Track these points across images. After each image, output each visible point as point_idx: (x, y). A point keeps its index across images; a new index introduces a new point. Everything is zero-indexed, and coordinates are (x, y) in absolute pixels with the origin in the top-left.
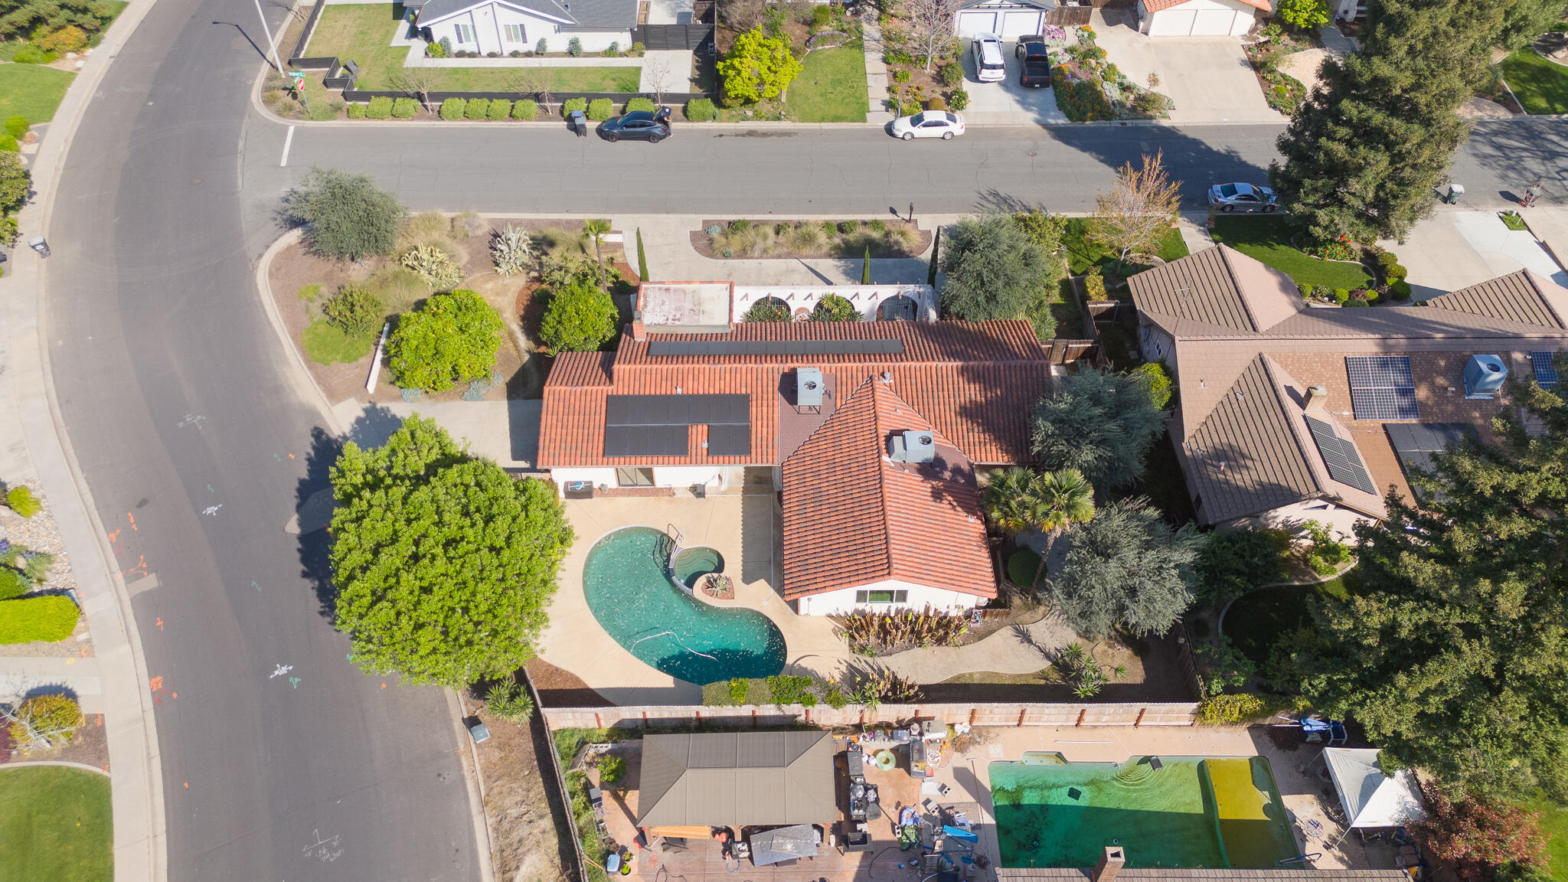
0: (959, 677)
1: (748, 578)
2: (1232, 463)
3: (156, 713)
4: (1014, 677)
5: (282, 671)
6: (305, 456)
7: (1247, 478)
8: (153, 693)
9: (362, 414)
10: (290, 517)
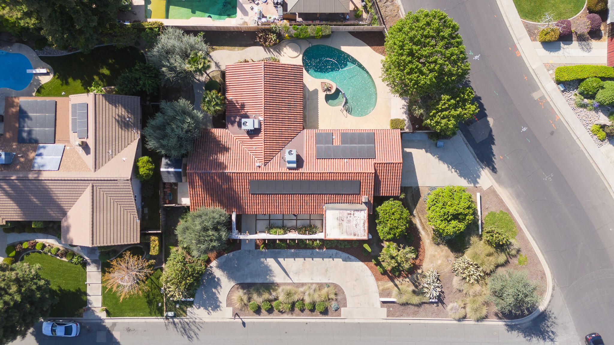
0: (243, 49)
1: (316, 92)
2: (123, 120)
3: (514, 43)
4: (224, 49)
5: (476, 57)
6: (496, 157)
7: (120, 111)
8: (518, 50)
9: (478, 180)
10: (493, 126)
